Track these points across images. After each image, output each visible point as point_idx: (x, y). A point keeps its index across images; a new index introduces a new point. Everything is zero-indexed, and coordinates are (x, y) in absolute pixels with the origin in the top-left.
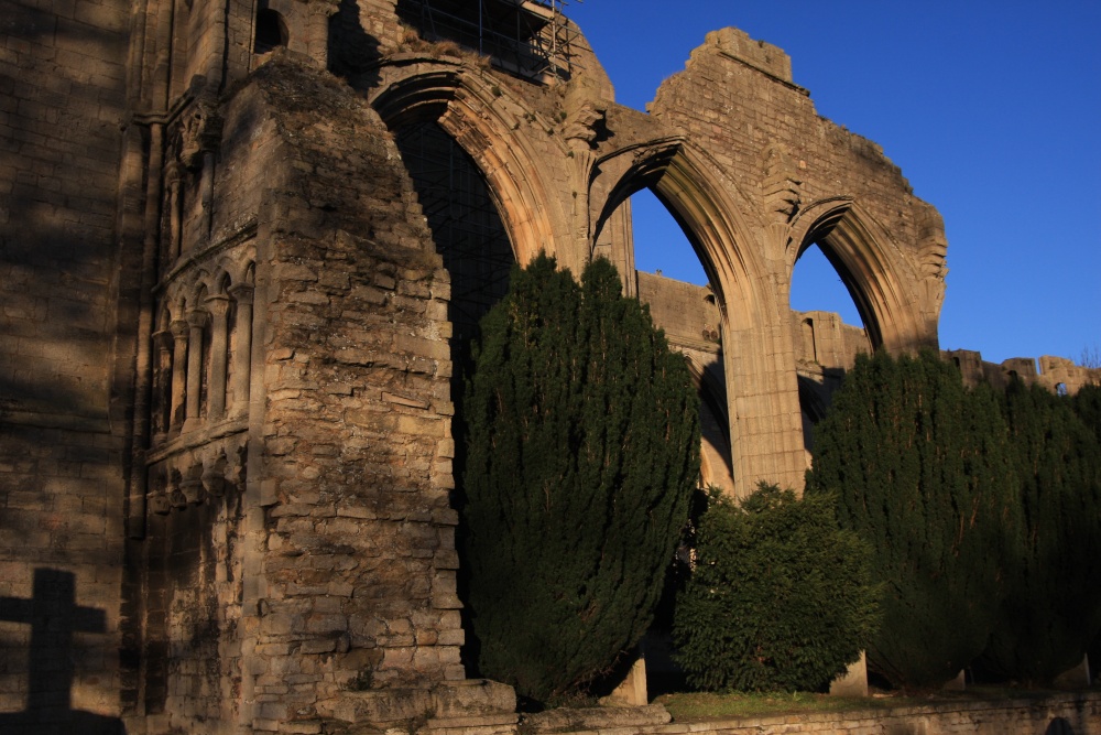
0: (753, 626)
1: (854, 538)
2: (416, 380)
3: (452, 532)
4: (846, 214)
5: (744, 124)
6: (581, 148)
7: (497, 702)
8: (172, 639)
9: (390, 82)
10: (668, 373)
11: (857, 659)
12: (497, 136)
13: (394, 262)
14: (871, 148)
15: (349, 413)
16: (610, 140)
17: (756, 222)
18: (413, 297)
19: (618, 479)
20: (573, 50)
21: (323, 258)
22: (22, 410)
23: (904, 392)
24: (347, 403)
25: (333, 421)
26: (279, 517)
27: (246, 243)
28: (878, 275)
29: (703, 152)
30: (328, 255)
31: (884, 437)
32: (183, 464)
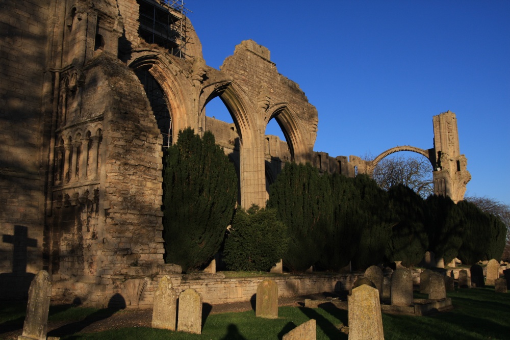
0: (249, 250)
1: (281, 223)
2: (152, 170)
3: (161, 219)
4: (285, 108)
5: (253, 75)
6: (198, 83)
7: (176, 270)
8: (62, 250)
9: (135, 58)
10: (229, 171)
11: (279, 262)
12: (169, 77)
13: (146, 132)
14: (295, 85)
15: (132, 180)
16: (207, 80)
17: (255, 111)
18: (152, 143)
19: (213, 204)
20: (188, 30)
21: (125, 130)
22: (11, 171)
23: (300, 176)
24: (132, 177)
25: (127, 183)
26: (110, 213)
27: (97, 122)
28: (294, 130)
29: (238, 85)
30: (126, 129)
31: (293, 191)
32: (71, 193)
